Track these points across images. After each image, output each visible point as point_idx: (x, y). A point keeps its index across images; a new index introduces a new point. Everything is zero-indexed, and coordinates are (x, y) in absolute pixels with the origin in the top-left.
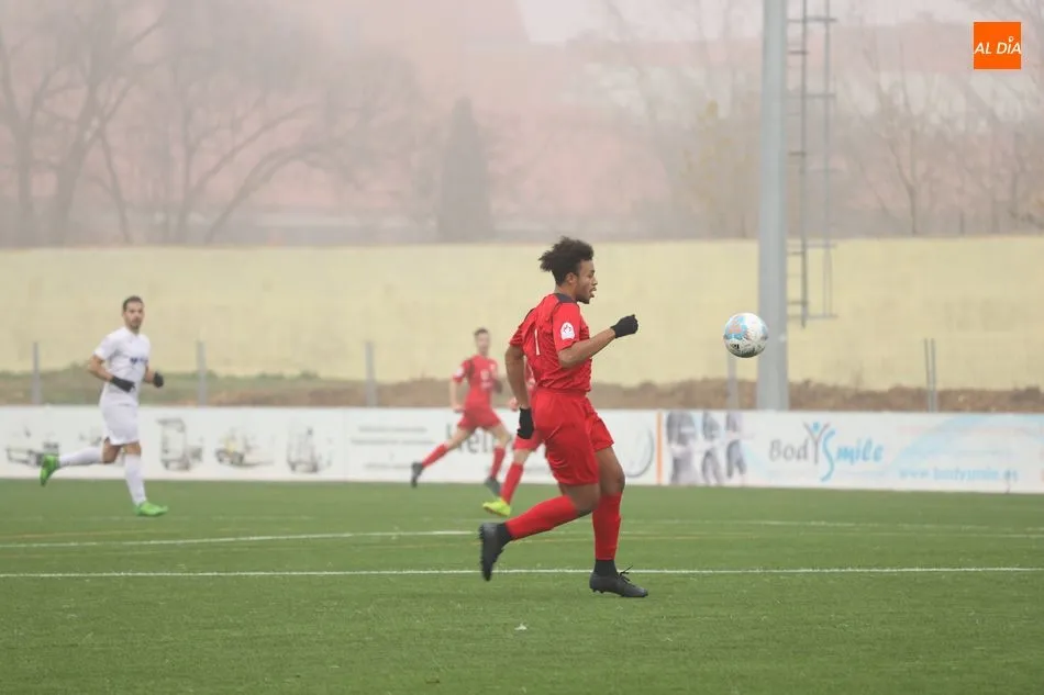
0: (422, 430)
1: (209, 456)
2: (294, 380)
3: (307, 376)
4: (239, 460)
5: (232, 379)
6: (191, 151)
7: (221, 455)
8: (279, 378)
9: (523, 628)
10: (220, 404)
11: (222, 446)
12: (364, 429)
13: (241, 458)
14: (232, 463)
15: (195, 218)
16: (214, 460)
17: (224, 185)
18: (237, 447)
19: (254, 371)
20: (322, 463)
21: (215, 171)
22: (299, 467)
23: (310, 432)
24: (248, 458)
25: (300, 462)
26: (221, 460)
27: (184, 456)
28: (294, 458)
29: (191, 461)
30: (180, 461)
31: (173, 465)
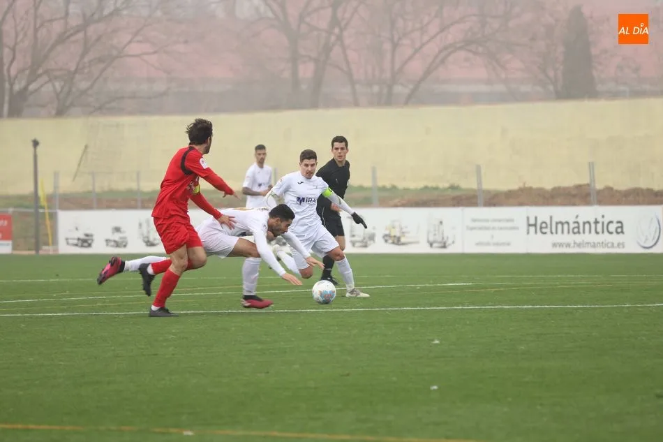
0: (512, 220)
1: (379, 238)
2: (445, 189)
3: (453, 187)
4: (397, 241)
5: (406, 190)
6: (395, 46)
7: (386, 238)
8: (436, 189)
9: (437, 342)
10: (396, 206)
11: (387, 232)
12: (474, 220)
13: (399, 239)
14: (393, 243)
15: (398, 89)
16: (383, 241)
17: (416, 67)
18: (396, 233)
19: (421, 185)
20: (450, 241)
21: (410, 58)
22: (435, 245)
23: (441, 223)
24: (403, 240)
25: (435, 242)
26: (386, 241)
27: (364, 238)
28: (431, 239)
29: (369, 242)
30: (362, 242)
31: (357, 244)
